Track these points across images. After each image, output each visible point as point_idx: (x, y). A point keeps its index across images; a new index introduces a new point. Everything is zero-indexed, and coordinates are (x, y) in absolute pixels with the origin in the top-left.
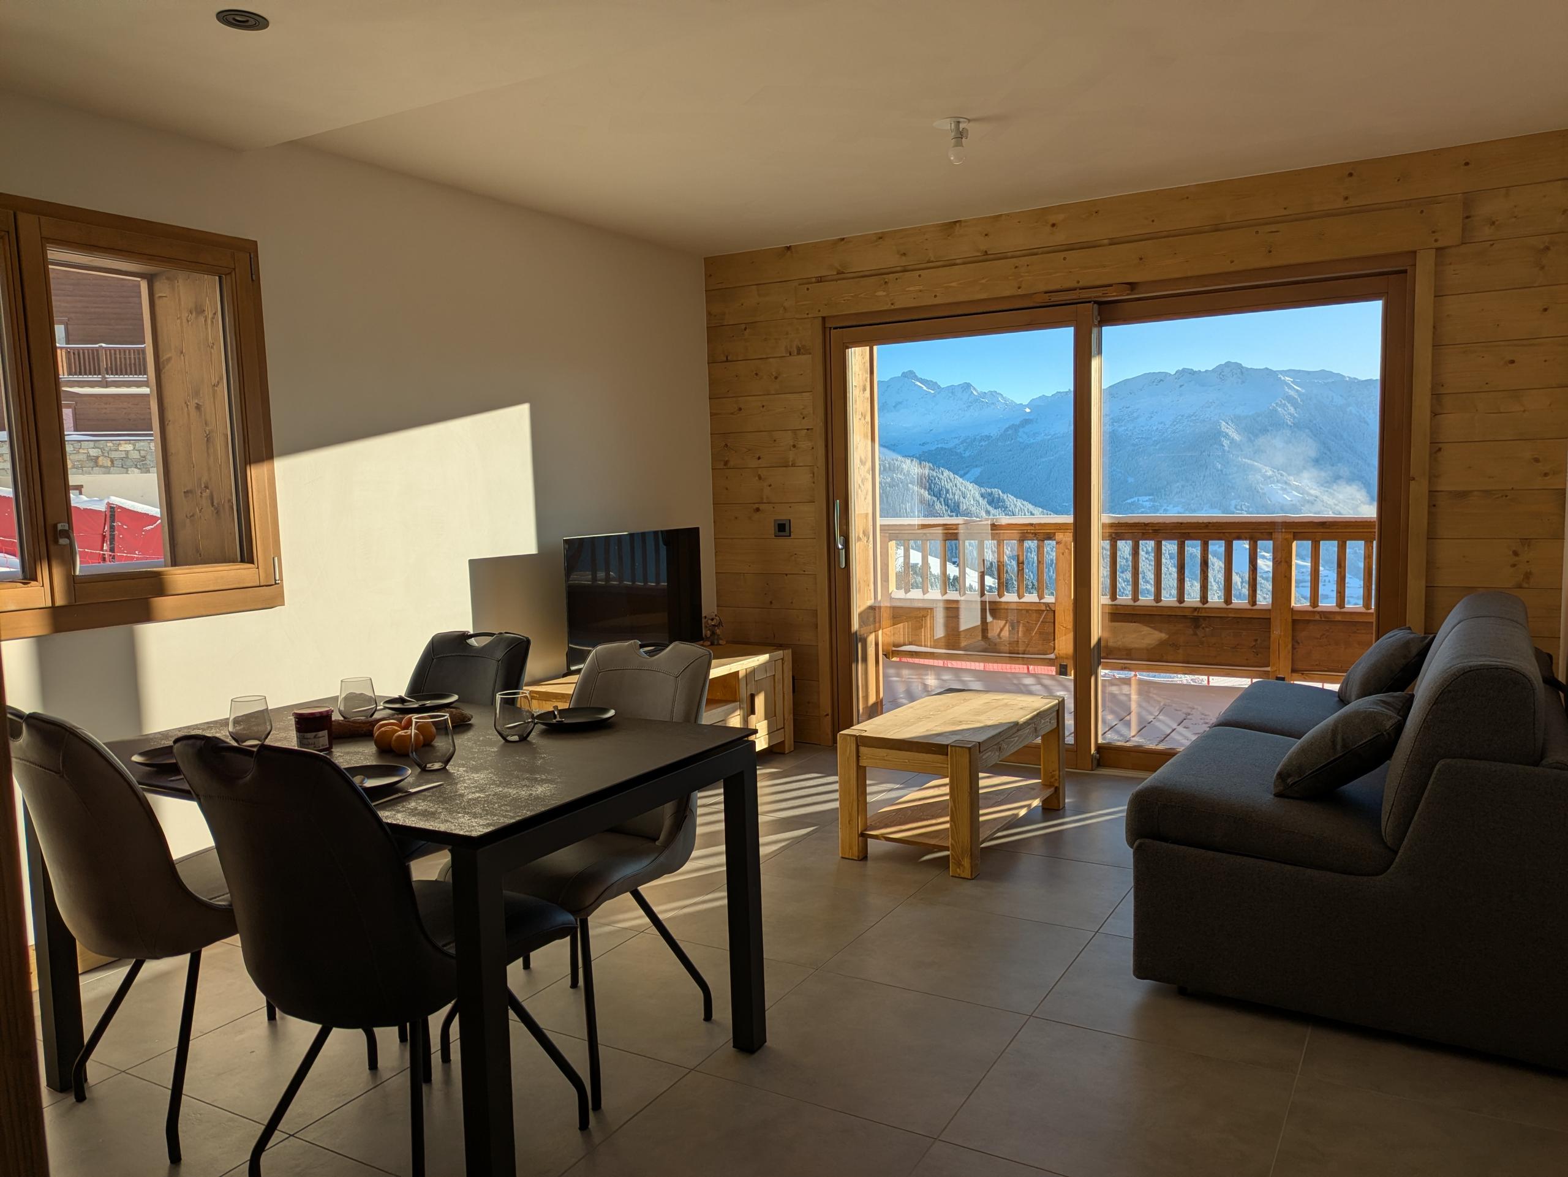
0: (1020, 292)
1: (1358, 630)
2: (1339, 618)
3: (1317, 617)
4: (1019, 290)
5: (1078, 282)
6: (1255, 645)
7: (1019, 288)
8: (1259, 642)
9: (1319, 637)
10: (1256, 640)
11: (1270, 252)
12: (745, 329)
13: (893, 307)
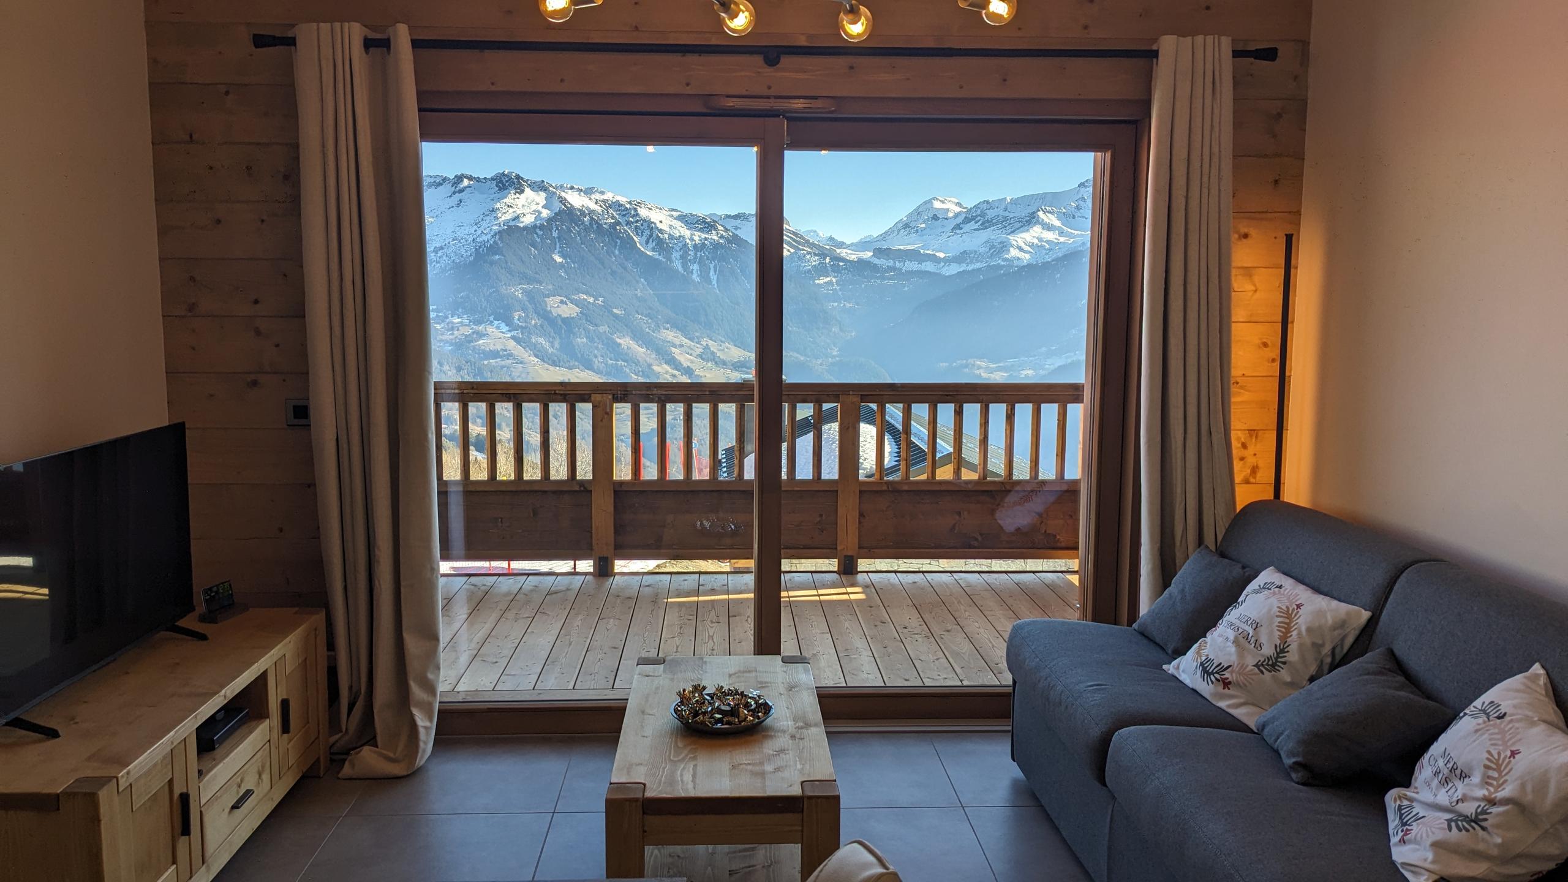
0: (689, 91)
1: (923, 499)
2: (906, 488)
3: (885, 488)
4: (688, 88)
5: (769, 88)
6: (820, 521)
7: (688, 85)
8: (824, 517)
9: (885, 509)
10: (821, 516)
11: (1005, 80)
12: (227, 93)
13: (493, 88)
